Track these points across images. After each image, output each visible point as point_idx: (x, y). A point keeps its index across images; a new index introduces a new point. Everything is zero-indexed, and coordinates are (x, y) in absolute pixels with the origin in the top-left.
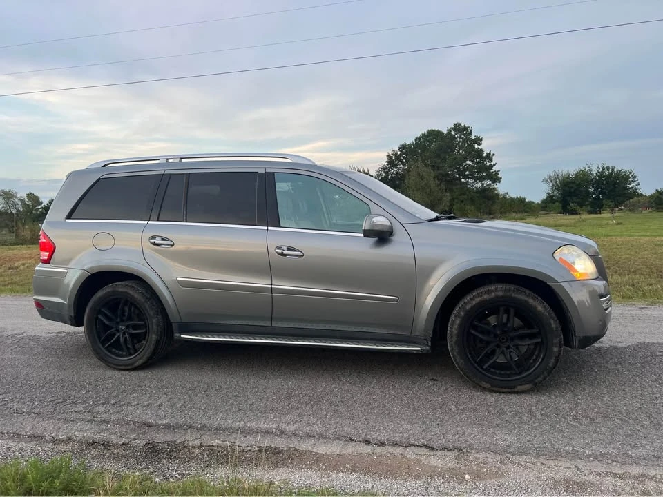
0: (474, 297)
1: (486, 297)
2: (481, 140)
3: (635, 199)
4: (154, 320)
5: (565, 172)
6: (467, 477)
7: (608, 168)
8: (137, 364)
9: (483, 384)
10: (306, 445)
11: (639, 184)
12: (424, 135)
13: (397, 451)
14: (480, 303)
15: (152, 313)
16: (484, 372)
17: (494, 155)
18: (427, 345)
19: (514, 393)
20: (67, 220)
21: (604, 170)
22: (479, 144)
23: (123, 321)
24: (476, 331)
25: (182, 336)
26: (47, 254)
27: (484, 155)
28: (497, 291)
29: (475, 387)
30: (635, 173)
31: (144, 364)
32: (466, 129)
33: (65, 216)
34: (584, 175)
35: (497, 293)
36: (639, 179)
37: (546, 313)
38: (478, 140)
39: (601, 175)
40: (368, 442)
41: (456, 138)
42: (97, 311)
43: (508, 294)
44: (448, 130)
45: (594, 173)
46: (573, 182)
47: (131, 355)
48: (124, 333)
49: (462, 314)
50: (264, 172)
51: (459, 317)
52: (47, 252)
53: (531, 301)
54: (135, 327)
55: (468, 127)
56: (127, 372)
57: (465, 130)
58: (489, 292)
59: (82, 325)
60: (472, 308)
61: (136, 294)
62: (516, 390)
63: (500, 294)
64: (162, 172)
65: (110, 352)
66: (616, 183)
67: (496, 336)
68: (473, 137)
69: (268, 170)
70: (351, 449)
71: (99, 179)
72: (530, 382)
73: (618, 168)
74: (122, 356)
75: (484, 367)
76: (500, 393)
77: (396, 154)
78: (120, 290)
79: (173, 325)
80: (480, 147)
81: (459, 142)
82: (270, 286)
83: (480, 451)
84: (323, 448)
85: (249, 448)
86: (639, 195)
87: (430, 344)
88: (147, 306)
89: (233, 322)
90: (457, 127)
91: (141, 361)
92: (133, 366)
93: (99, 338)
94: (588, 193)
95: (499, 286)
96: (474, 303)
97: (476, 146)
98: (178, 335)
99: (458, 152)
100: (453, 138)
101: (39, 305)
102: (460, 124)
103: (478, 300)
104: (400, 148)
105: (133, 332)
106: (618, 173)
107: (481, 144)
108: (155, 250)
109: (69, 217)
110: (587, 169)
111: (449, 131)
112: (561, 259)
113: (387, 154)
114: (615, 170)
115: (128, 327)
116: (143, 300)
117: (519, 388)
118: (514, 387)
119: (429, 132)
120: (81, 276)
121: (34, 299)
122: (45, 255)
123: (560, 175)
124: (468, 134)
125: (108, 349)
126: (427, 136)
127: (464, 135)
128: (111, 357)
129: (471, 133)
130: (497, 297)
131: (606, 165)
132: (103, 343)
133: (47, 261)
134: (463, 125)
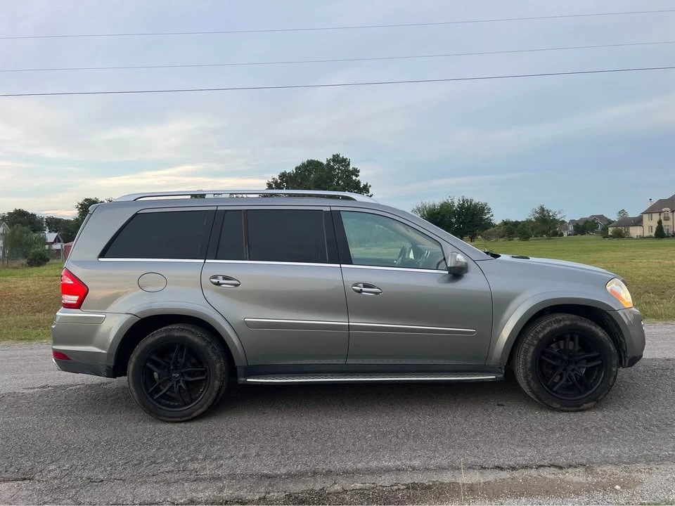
0: (545, 326)
1: (556, 326)
2: (359, 172)
3: (492, 229)
4: (218, 365)
5: (431, 203)
6: (617, 487)
7: (467, 201)
8: (195, 415)
9: (555, 405)
10: (446, 478)
11: (492, 216)
12: (303, 164)
13: (534, 472)
14: (551, 331)
15: (215, 358)
16: (554, 394)
17: (370, 186)
18: (501, 373)
19: (581, 411)
20: (100, 259)
21: (464, 202)
22: (357, 176)
23: (176, 368)
24: (548, 357)
25: (248, 380)
26: (76, 298)
27: (361, 186)
28: (566, 320)
29: (548, 409)
30: (489, 205)
31: (203, 413)
32: (344, 160)
33: (98, 255)
34: (448, 207)
35: (565, 322)
36: (493, 211)
37: (607, 339)
38: (356, 172)
39: (461, 207)
40: (500, 468)
41: (335, 169)
42: (144, 359)
43: (574, 322)
44: (327, 161)
45: (456, 205)
46: (438, 213)
47: (186, 404)
48: (178, 382)
49: (536, 342)
50: (329, 210)
51: (533, 345)
52: (76, 295)
53: (593, 328)
54: (191, 374)
55: (346, 159)
56: (183, 424)
57: (344, 162)
58: (558, 321)
59: (125, 375)
60: (544, 337)
61: (196, 337)
62: (582, 408)
63: (568, 323)
64: (215, 208)
65: (159, 403)
66: (473, 214)
67: (563, 360)
68: (351, 168)
69: (333, 209)
70: (491, 476)
71: (136, 214)
72: (594, 400)
73: (476, 201)
74: (176, 407)
75: (555, 389)
76: (568, 411)
77: (276, 182)
78: (176, 334)
79: (238, 369)
80: (358, 179)
81: (338, 173)
82: (347, 324)
83: (600, 465)
84: (465, 478)
85: (396, 487)
86: (494, 226)
87: (503, 372)
88: (209, 350)
89: (303, 362)
90: (336, 159)
91: (200, 411)
92: (190, 418)
93: (147, 390)
94: (451, 222)
95: (565, 316)
96: (546, 332)
97: (354, 178)
98: (243, 379)
99: (337, 182)
100: (332, 168)
101: (59, 356)
102: (338, 156)
103: (549, 329)
104: (280, 176)
105: (191, 379)
106: (476, 205)
107: (358, 176)
108: (218, 291)
109: (102, 255)
110: (450, 201)
111: (329, 161)
112: (611, 290)
113: (267, 182)
114: (473, 203)
115: (182, 375)
116: (204, 344)
117: (585, 406)
118: (582, 405)
119: (308, 161)
120: (128, 321)
121: (53, 349)
122: (73, 299)
123: (427, 206)
124: (346, 166)
125: (158, 400)
126: (307, 166)
127: (342, 166)
128: (162, 409)
129: (349, 164)
130: (565, 325)
131: (466, 198)
132: (151, 394)
133: (78, 306)
134: (341, 156)
